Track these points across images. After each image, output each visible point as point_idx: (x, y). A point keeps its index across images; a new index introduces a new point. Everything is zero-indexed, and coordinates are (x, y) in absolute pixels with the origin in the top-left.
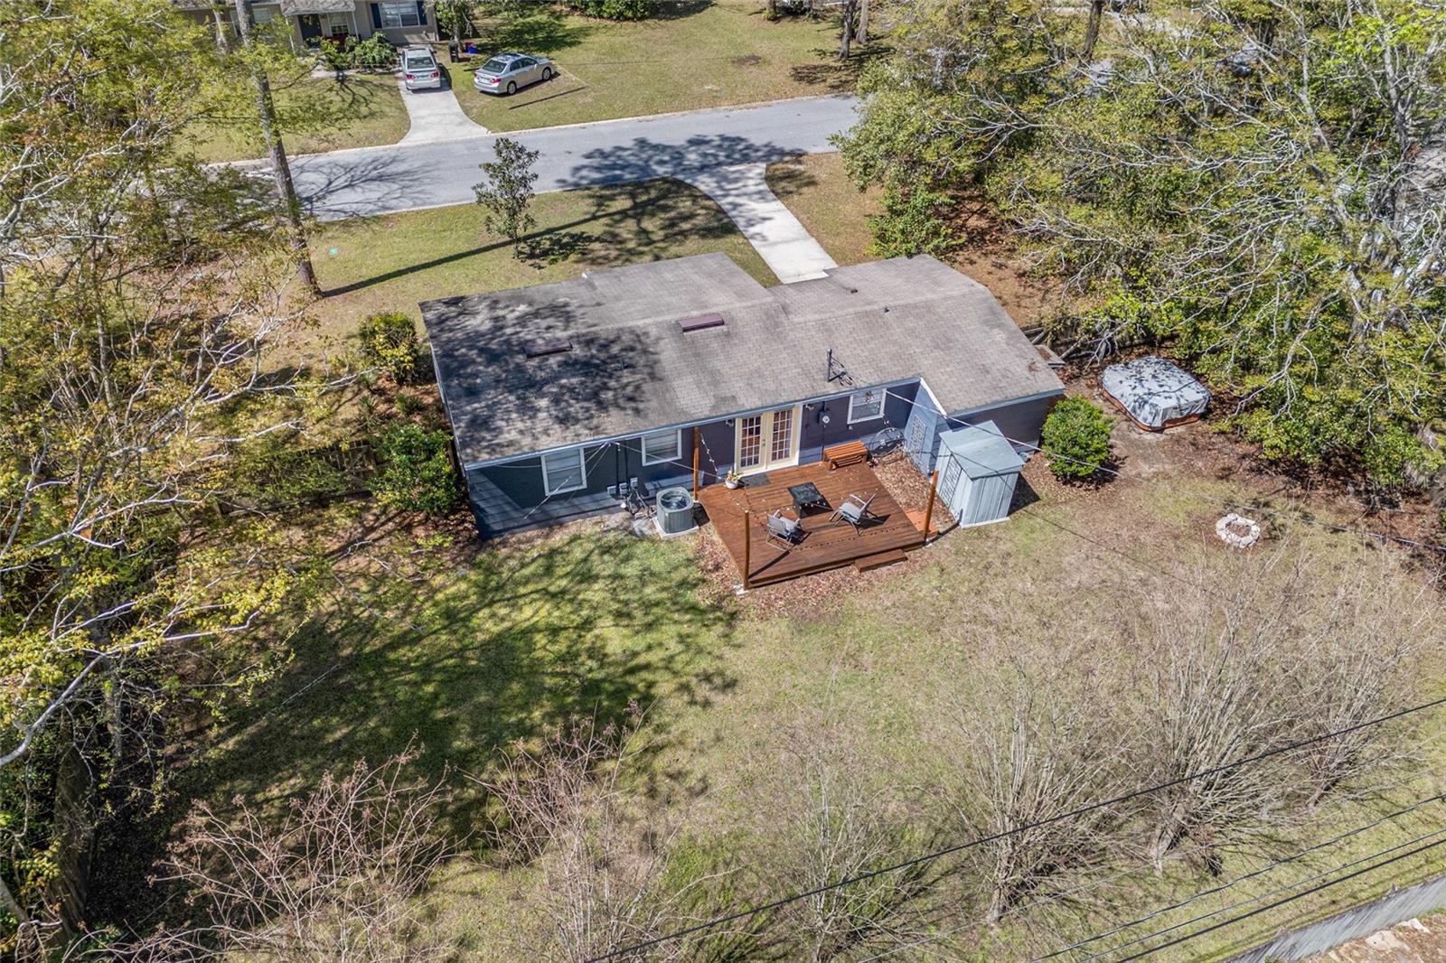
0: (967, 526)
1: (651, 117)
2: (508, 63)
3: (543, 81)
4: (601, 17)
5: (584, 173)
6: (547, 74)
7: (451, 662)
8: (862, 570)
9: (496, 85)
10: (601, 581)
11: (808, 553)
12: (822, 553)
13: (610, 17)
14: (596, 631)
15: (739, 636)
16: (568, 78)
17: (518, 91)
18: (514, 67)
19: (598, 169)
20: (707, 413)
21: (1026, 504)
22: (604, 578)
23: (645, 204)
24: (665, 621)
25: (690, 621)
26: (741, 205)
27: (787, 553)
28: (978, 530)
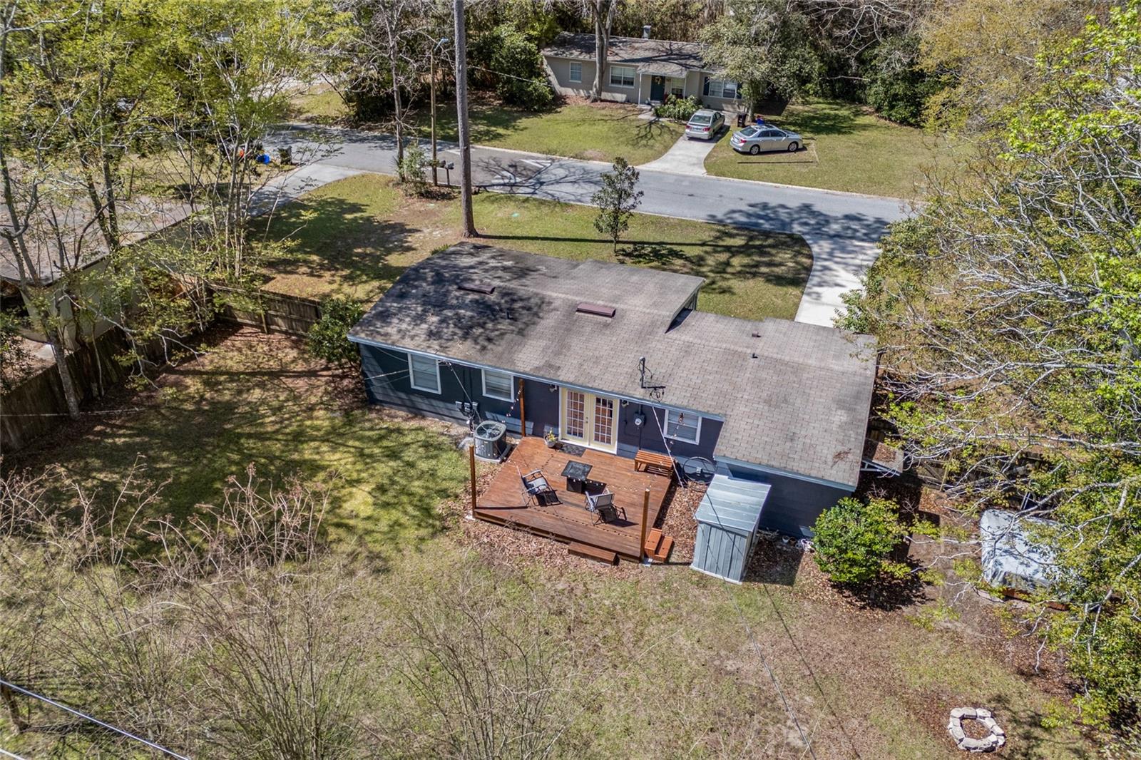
0: (696, 569)
1: (839, 193)
2: (759, 131)
3: (788, 151)
4: (890, 120)
5: (736, 215)
6: (793, 147)
7: (263, 460)
8: (570, 552)
9: (742, 144)
10: (399, 462)
11: (543, 517)
12: (551, 521)
13: (895, 121)
14: (354, 490)
15: (430, 545)
16: (812, 152)
17: (760, 153)
18: (763, 134)
19: (749, 215)
20: (527, 370)
21: (774, 582)
22: (403, 461)
23: (754, 247)
24: (400, 508)
25: (414, 517)
26: (830, 269)
27: (526, 507)
28: (702, 577)
